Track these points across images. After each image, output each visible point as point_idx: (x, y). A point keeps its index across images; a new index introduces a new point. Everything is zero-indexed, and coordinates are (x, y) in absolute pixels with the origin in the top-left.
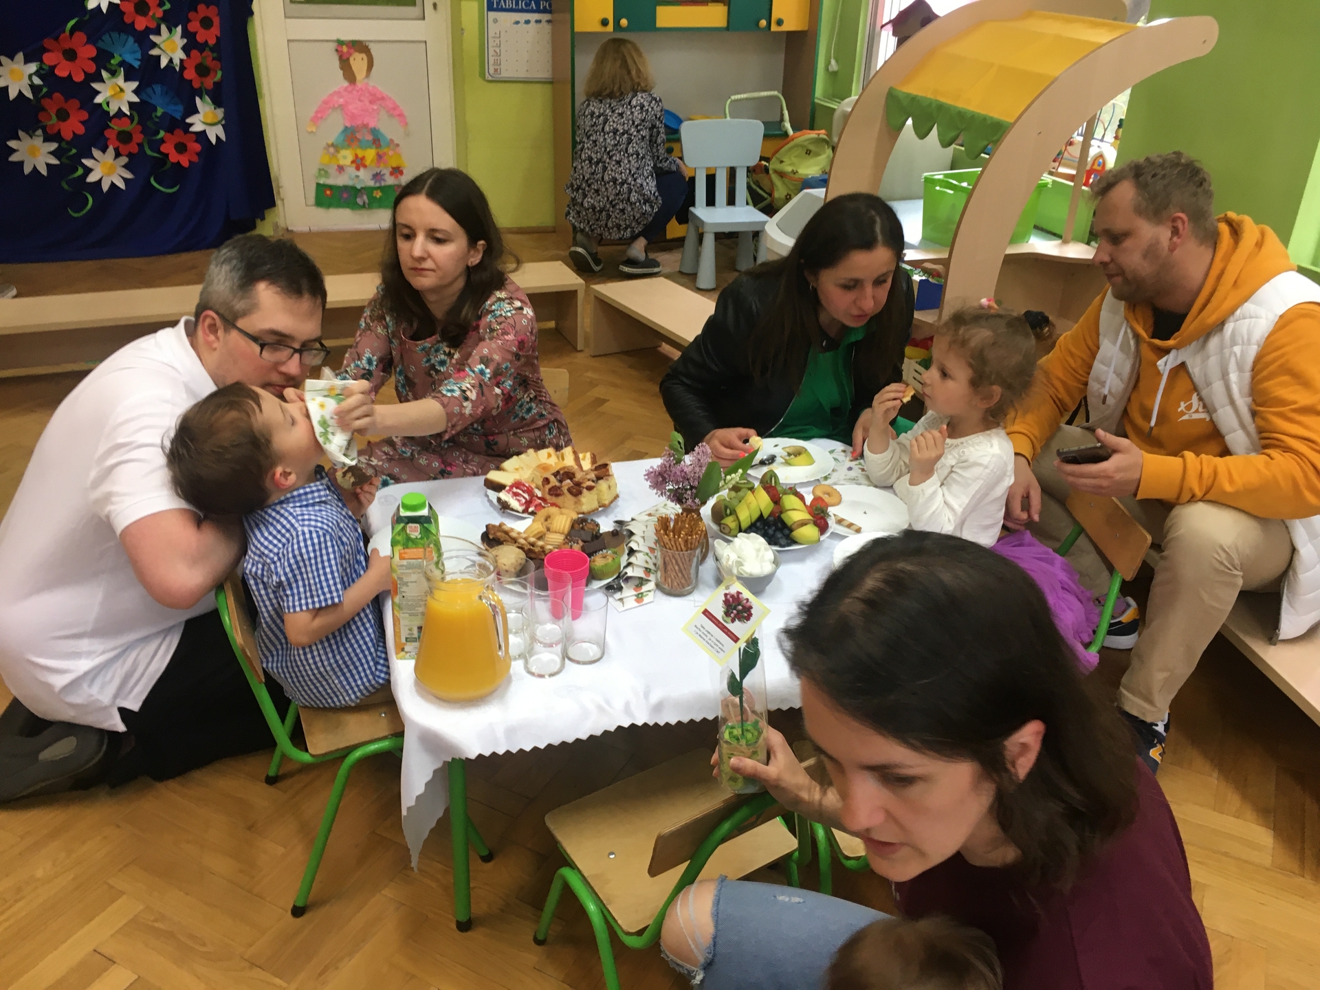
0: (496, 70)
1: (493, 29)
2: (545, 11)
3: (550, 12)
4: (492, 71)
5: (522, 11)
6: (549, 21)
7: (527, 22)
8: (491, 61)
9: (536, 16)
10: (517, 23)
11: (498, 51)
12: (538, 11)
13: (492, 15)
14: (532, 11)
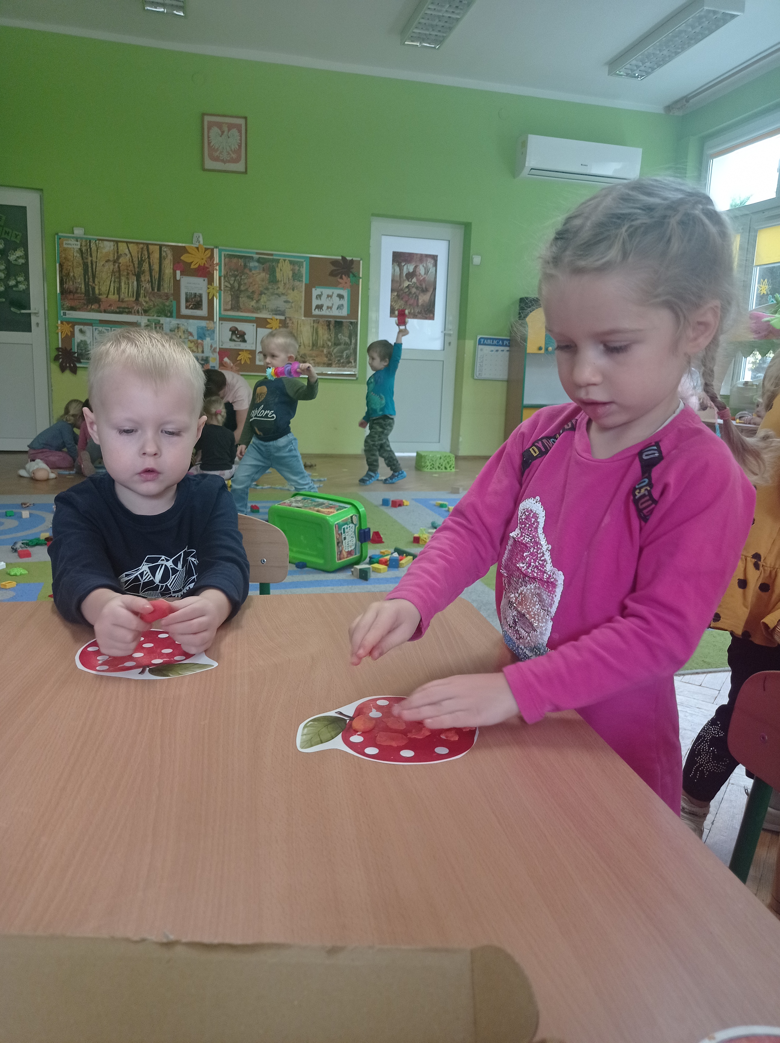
0: (479, 374)
1: (479, 354)
2: (506, 346)
3: (509, 346)
4: (477, 375)
5: (495, 345)
6: (508, 351)
7: (497, 351)
8: (478, 370)
9: (502, 348)
10: (492, 351)
11: (481, 364)
12: (503, 345)
13: (480, 347)
14: (500, 345)
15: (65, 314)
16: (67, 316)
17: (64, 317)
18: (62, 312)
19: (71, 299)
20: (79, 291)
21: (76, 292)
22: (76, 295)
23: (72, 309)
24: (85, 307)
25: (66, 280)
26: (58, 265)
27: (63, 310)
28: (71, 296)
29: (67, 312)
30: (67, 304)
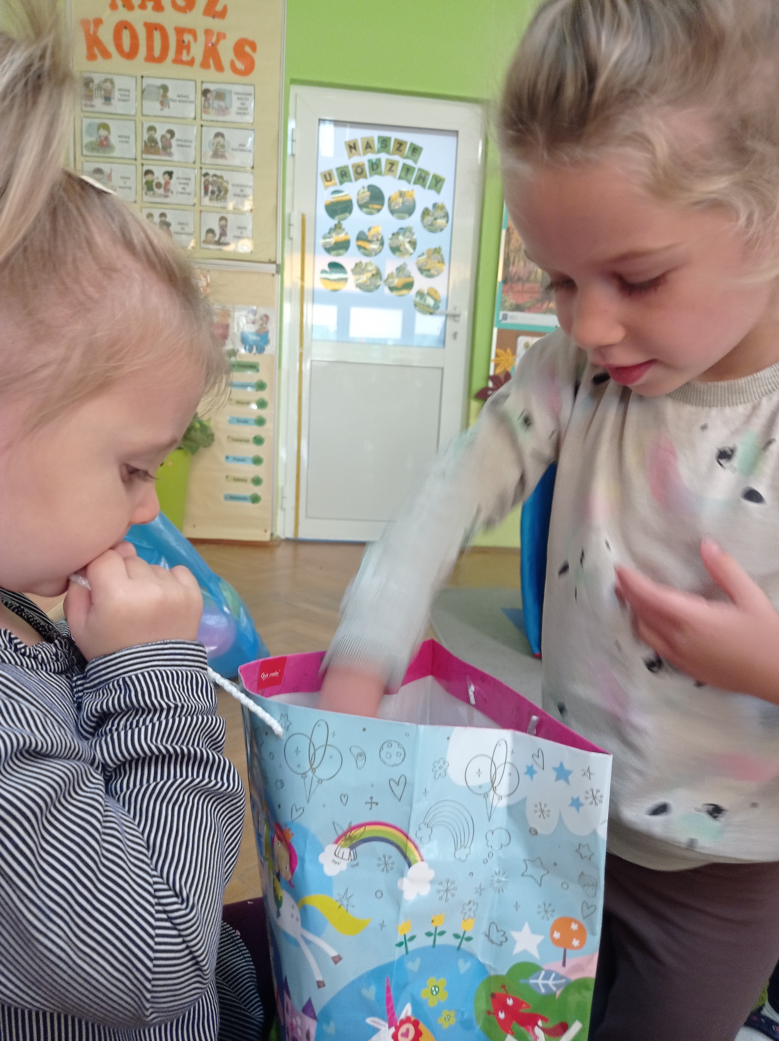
15: (505, 317)
16: (509, 321)
17: (504, 322)
18: (501, 313)
19: (518, 292)
20: (533, 276)
21: (528, 280)
22: (527, 286)
23: (518, 308)
24: (539, 305)
25: (514, 259)
26: (504, 232)
27: (504, 310)
28: (519, 287)
29: (510, 314)
30: (511, 300)
